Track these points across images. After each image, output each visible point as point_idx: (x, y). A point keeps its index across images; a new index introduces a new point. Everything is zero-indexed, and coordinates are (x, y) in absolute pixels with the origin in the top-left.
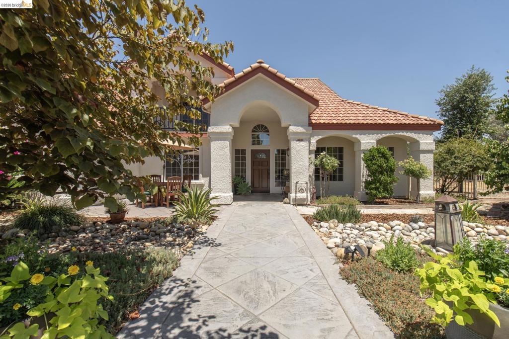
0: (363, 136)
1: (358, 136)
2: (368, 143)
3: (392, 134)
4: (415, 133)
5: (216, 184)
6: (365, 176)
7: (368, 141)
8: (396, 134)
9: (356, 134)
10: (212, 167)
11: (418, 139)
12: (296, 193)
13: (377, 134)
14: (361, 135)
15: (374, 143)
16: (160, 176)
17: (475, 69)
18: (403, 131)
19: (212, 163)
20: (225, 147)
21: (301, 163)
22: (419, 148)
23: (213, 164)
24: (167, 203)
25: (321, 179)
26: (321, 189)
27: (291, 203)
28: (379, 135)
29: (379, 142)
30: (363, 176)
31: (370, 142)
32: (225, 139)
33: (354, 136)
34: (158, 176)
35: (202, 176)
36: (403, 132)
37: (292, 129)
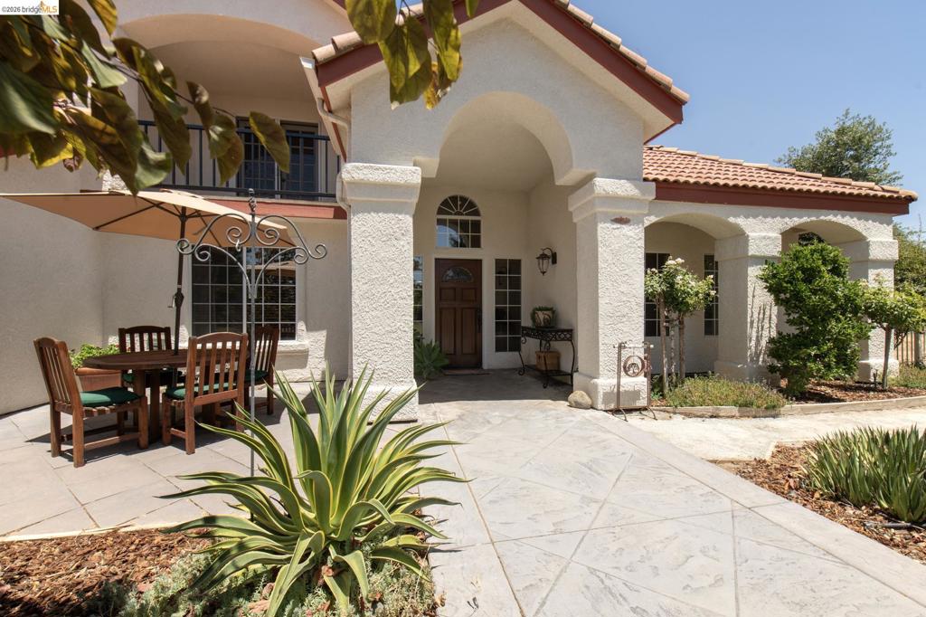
0: (751, 219)
1: (741, 221)
2: (764, 238)
3: (814, 219)
4: (859, 219)
5: (369, 354)
6: (755, 325)
7: (764, 234)
8: (822, 218)
9: (736, 216)
10: (356, 298)
11: (864, 233)
12: (619, 377)
13: (783, 217)
14: (747, 217)
15: (776, 238)
16: (167, 331)
17: (850, 116)
18: (836, 212)
19: (354, 284)
20: (398, 235)
21: (624, 288)
22: (868, 255)
23: (358, 287)
24: (188, 434)
25: (663, 332)
26: (665, 360)
27: (601, 406)
28: (787, 220)
29: (787, 235)
30: (752, 322)
31: (769, 238)
32: (397, 209)
33: (732, 220)
34: (158, 330)
35: (304, 328)
36: (835, 216)
37: (603, 185)
